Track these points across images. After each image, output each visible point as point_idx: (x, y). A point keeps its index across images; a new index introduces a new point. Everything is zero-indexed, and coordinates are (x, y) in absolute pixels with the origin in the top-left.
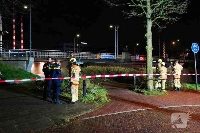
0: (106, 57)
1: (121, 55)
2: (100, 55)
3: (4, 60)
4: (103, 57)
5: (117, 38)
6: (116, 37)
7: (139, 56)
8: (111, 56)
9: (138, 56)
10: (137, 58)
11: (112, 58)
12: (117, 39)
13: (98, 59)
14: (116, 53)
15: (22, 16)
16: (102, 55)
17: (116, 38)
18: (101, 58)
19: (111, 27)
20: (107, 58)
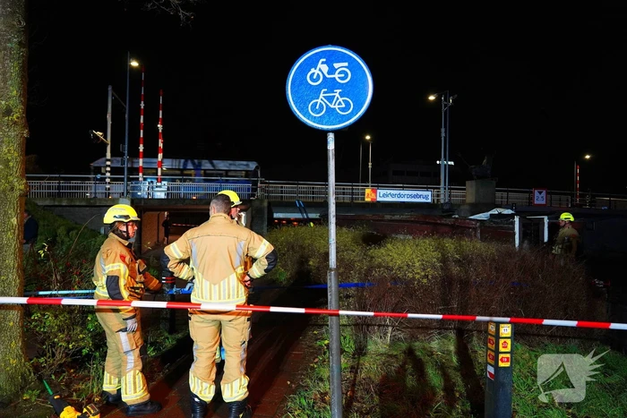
0: (400, 196)
1: (464, 189)
2: (375, 192)
3: (56, 203)
4: (384, 196)
5: (445, 132)
6: (443, 130)
7: (547, 194)
8: (420, 193)
9: (540, 193)
10: (536, 202)
11: (424, 200)
12: (445, 138)
13: (368, 203)
14: (442, 185)
15: (161, 93)
16: (381, 192)
17: (443, 135)
18: (379, 199)
19: (432, 98)
20: (405, 200)
